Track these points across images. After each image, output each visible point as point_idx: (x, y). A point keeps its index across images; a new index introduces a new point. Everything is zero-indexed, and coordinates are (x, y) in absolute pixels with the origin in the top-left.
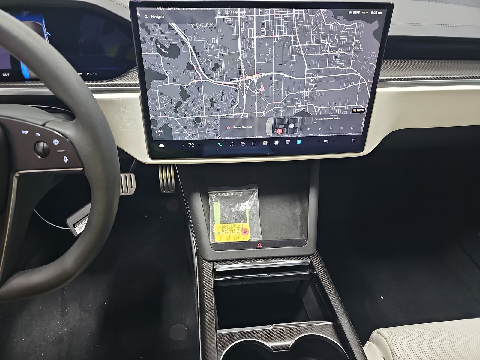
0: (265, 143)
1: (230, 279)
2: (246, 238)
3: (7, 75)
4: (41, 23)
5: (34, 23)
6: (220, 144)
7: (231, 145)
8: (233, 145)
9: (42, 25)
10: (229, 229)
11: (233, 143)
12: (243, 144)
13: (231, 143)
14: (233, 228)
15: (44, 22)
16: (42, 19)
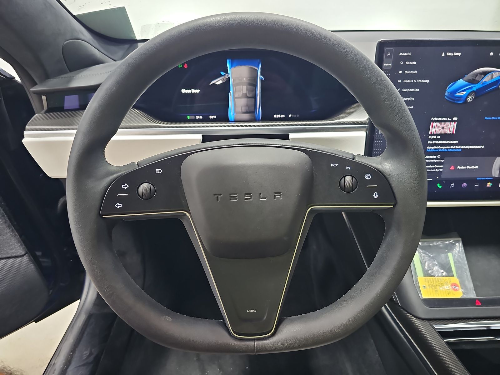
0: (489, 184)
1: (453, 341)
2: (459, 294)
3: (214, 118)
4: (257, 68)
5: (251, 67)
6: (440, 185)
7: (451, 187)
8: (453, 187)
9: (258, 69)
10: (434, 283)
11: (453, 184)
12: (465, 185)
13: (452, 184)
14: (439, 283)
15: (260, 66)
16: (260, 63)
